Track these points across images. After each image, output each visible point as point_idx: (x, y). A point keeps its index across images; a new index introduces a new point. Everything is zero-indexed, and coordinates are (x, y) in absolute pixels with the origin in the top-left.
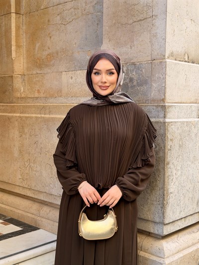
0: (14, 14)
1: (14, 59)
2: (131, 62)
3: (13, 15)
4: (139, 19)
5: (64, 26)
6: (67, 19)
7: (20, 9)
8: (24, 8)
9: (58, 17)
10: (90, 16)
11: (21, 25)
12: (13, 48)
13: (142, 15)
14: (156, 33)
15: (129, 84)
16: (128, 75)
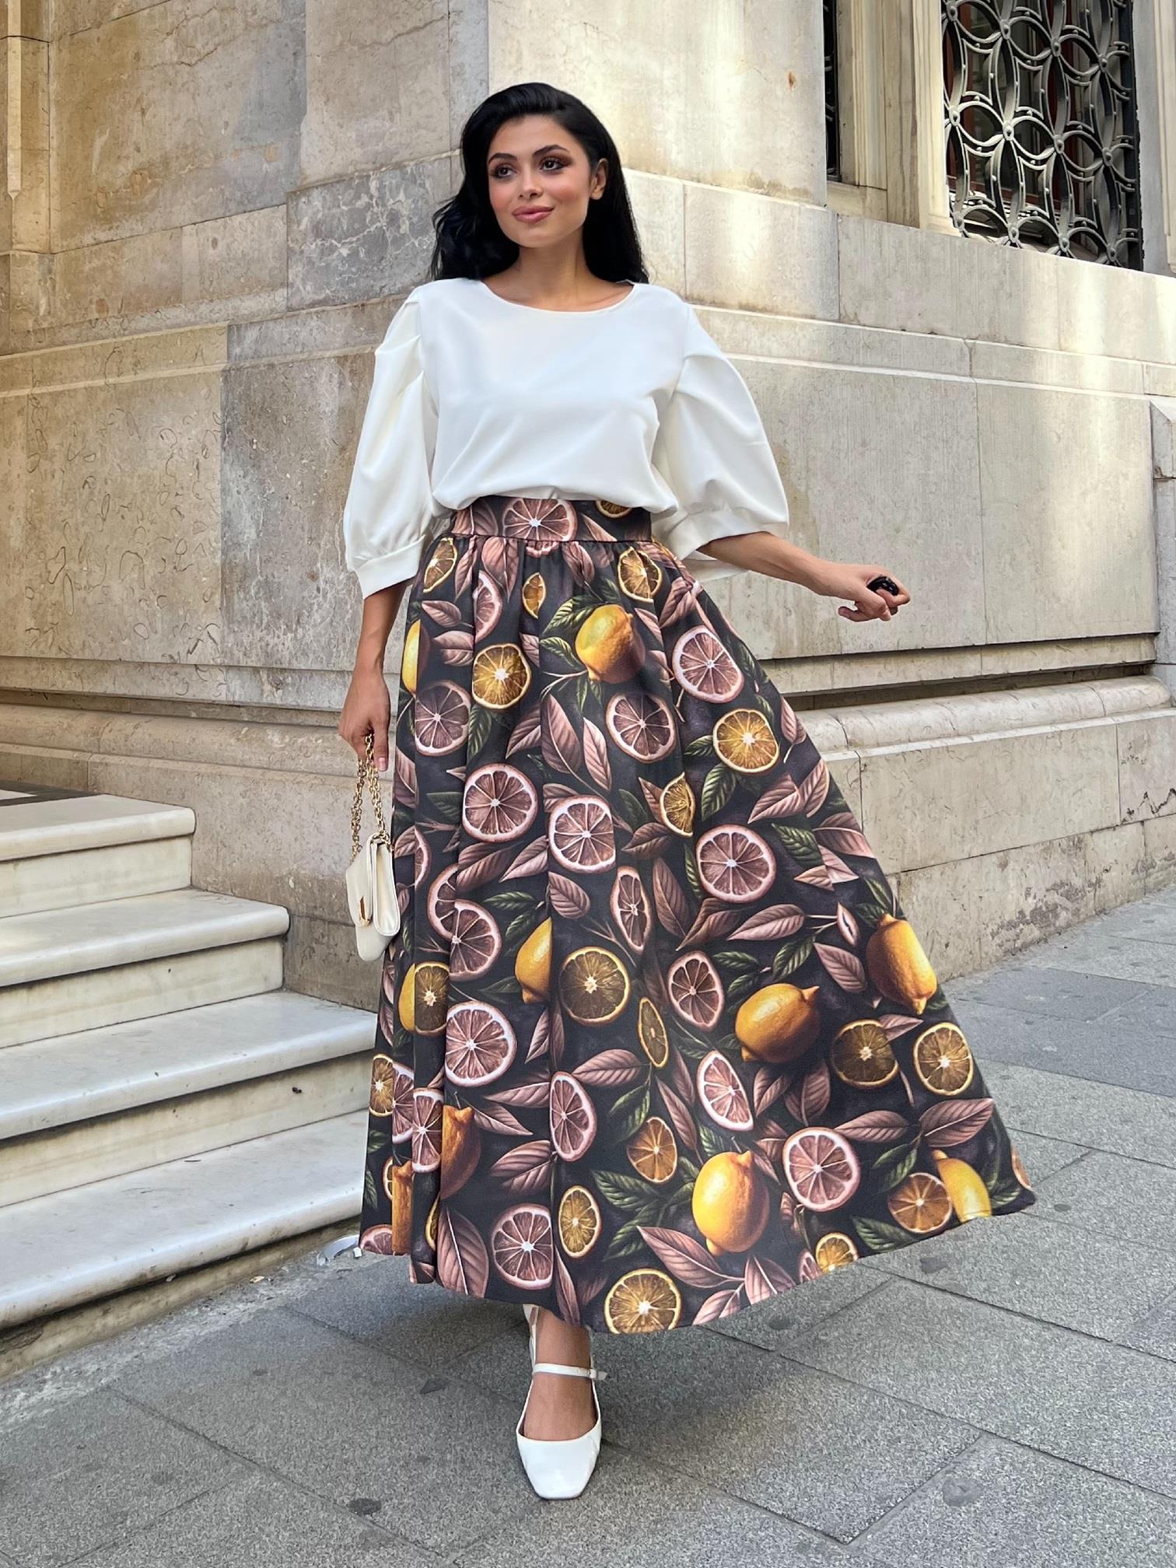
0: (18, 41)
1: (13, 196)
2: (394, 161)
3: (16, 45)
4: (410, 26)
5: (188, 68)
6: (199, 46)
7: (38, 23)
8: (52, 19)
9: (170, 43)
10: (270, 31)
11: (42, 79)
12: (14, 158)
13: (420, 14)
14: (462, 65)
15: (388, 234)
16: (384, 205)
